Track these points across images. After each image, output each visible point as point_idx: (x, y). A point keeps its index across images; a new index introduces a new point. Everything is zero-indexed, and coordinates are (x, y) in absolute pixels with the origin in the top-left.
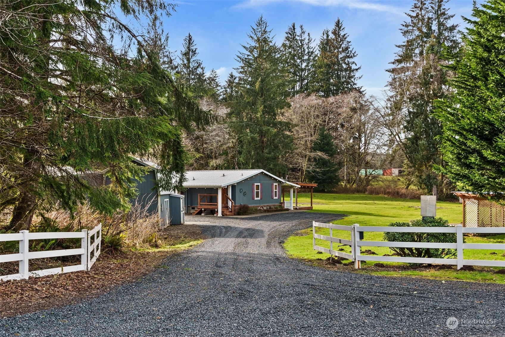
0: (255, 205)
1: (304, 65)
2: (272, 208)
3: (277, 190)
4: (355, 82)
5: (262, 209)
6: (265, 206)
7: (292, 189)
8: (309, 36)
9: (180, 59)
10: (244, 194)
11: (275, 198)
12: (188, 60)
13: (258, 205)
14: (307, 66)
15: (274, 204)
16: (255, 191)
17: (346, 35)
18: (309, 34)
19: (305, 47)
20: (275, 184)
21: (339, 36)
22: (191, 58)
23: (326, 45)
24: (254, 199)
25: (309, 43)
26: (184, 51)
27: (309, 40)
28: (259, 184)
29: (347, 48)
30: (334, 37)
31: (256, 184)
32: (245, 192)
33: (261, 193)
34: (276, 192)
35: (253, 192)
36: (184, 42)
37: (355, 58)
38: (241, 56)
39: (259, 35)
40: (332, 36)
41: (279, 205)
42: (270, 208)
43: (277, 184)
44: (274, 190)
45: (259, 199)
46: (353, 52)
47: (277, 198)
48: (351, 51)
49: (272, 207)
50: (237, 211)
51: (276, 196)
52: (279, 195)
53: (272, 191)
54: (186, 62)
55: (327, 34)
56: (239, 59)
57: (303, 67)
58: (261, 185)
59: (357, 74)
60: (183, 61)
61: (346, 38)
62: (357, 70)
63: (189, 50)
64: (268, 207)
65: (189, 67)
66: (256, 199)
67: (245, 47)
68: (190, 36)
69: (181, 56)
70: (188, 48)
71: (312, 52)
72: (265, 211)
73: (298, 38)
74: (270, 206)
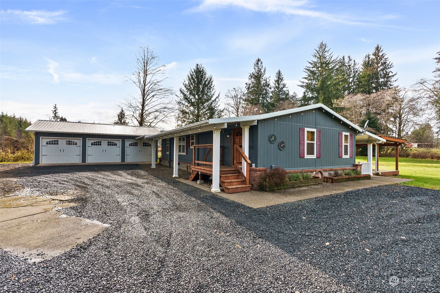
0: (306, 169)
1: (351, 79)
2: (341, 175)
3: (348, 144)
4: (392, 84)
5: (320, 176)
6: (325, 171)
7: (371, 145)
8: (355, 62)
9: (274, 84)
10: (279, 145)
11: (344, 157)
12: (279, 84)
13: (311, 169)
14: (353, 80)
15: (343, 167)
16: (306, 142)
17: (384, 55)
18: (354, 60)
19: (352, 69)
20: (344, 133)
21: (378, 56)
22: (280, 83)
23: (367, 65)
24: (302, 156)
25: (354, 66)
26: (276, 79)
27: (354, 64)
28: (314, 130)
29: (385, 63)
30: (374, 57)
31: (306, 129)
32: (283, 142)
33: (319, 145)
34: (346, 147)
35: (301, 142)
36: (276, 75)
37: (392, 68)
38: (308, 68)
39: (321, 54)
40: (372, 57)
41: (352, 168)
42: (336, 174)
43: (348, 134)
44: (344, 144)
45: (314, 156)
46: (390, 64)
47: (348, 157)
48: (388, 65)
49: (340, 172)
50: (257, 180)
51: (346, 153)
52: (351, 152)
53: (340, 145)
54: (277, 85)
55: (368, 57)
56: (306, 71)
57: (350, 81)
58: (319, 132)
59: (393, 79)
60: (276, 85)
61: (384, 57)
62: (393, 76)
63: (279, 79)
64: (332, 173)
65: (279, 88)
66: (307, 156)
67: (310, 63)
68: (279, 71)
69: (274, 82)
70: (279, 77)
71: (357, 71)
72: (326, 180)
73: (347, 64)
74: (335, 170)
